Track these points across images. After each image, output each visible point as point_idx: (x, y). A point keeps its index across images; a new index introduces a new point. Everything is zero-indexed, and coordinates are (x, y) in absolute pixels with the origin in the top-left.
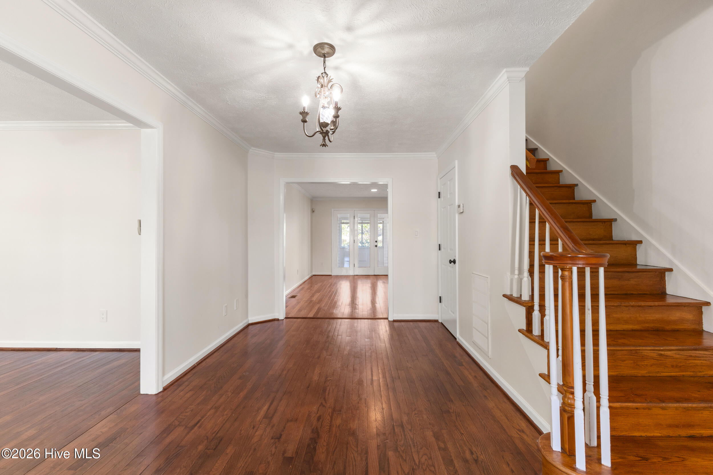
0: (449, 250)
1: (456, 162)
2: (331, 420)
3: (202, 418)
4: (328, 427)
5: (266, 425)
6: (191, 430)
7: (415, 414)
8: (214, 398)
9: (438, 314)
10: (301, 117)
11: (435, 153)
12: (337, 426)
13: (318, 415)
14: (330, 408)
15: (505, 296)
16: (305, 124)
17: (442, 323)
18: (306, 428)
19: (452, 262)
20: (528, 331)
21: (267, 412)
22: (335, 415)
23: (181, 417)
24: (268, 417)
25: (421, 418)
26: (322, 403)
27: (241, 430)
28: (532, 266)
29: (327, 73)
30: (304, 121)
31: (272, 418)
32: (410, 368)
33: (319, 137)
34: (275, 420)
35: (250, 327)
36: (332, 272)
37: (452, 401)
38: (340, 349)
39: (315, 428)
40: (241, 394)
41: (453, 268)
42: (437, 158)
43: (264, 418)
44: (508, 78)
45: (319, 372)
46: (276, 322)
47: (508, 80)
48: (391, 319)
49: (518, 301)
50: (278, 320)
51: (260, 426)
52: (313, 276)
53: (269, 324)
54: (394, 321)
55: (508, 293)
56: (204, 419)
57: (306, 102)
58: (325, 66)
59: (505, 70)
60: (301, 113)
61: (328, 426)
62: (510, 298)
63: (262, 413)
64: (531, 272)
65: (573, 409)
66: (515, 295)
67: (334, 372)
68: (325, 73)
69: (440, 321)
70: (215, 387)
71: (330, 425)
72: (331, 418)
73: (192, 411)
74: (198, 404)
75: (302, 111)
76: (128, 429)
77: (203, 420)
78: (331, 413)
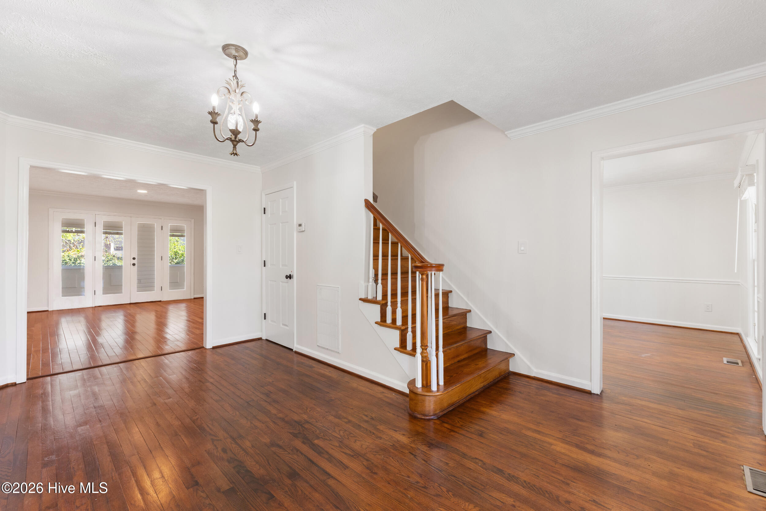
0: (281, 266)
1: (295, 183)
2: (239, 446)
4: (242, 452)
7: (310, 411)
9: (262, 331)
10: (210, 118)
11: (260, 167)
12: (250, 447)
13: (219, 449)
14: (226, 439)
15: (360, 299)
16: (216, 125)
17: (267, 340)
18: (219, 464)
19: (289, 277)
20: (383, 321)
22: (238, 441)
25: (317, 412)
26: (212, 439)
28: (376, 275)
30: (214, 123)
32: (273, 382)
33: (230, 144)
36: (48, 306)
37: (328, 393)
38: (175, 389)
39: (229, 458)
41: (288, 283)
42: (261, 173)
44: (364, 131)
47: (364, 133)
48: (209, 346)
49: (374, 301)
50: (14, 385)
54: (214, 348)
55: (363, 297)
57: (215, 101)
59: (363, 125)
60: (210, 113)
62: (365, 300)
64: (376, 281)
65: (427, 359)
66: (370, 297)
69: (264, 338)
71: (243, 450)
75: (211, 111)
78: (233, 442)
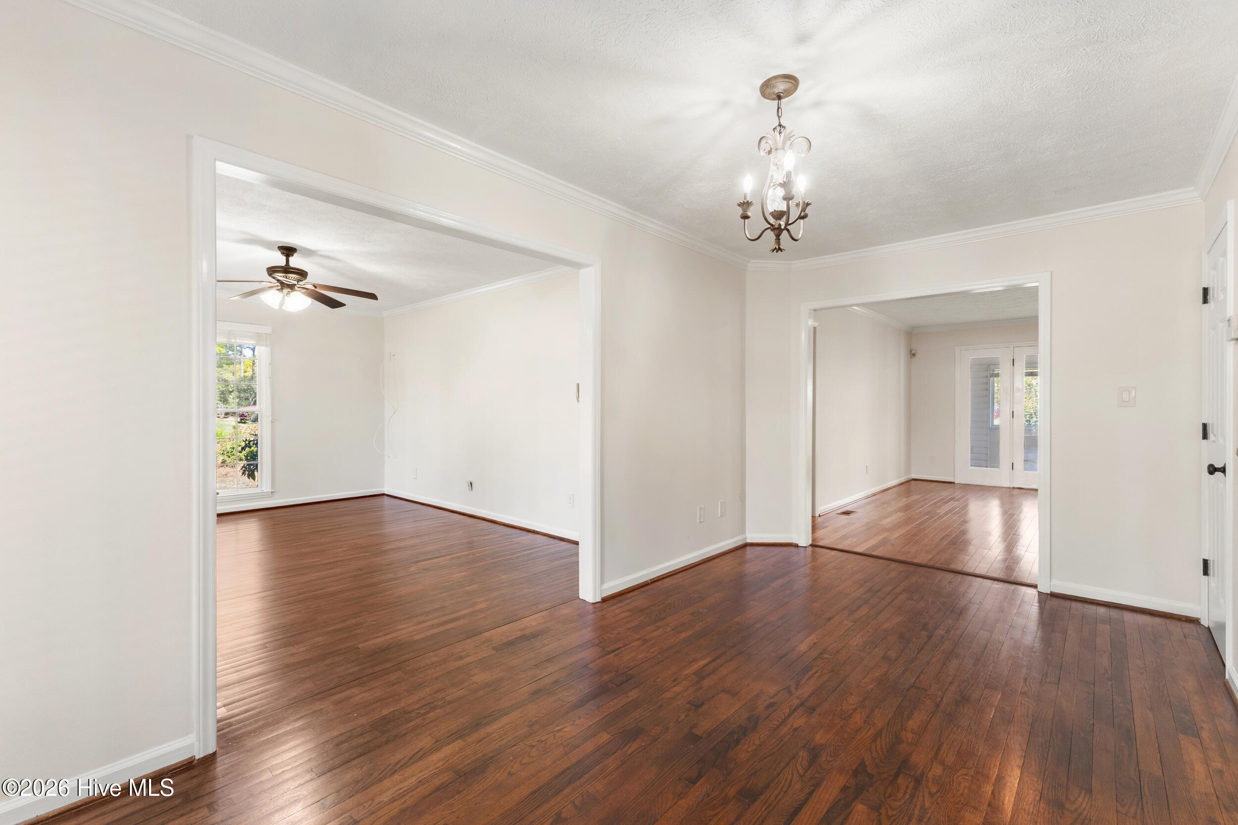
1: (1230, 205)
2: (789, 716)
3: (624, 646)
4: (777, 723)
5: (691, 684)
6: (606, 655)
8: (648, 628)
9: (1200, 604)
12: (793, 728)
13: (772, 700)
14: (798, 698)
16: (746, 220)
17: (1207, 627)
18: (742, 710)
19: (1216, 470)
21: (702, 668)
22: (800, 711)
23: (604, 636)
24: (700, 675)
26: (789, 687)
27: (658, 678)
29: (784, 125)
30: (745, 217)
31: (704, 678)
34: (706, 683)
35: (748, 548)
36: (954, 476)
39: (757, 715)
40: (682, 634)
41: (1219, 486)
43: (694, 674)
45: (816, 641)
46: (793, 549)
48: (1045, 588)
50: (796, 546)
51: (684, 682)
52: (913, 482)
53: (777, 550)
54: (1053, 595)
56: (626, 648)
57: (748, 185)
58: (780, 115)
60: (740, 206)
61: (778, 721)
63: (696, 666)
67: (841, 649)
68: (780, 125)
69: (1205, 622)
70: (657, 615)
71: (783, 722)
72: (792, 713)
73: (618, 634)
74: (628, 629)
75: (742, 202)
76: (552, 630)
77: (623, 649)
78: (795, 706)
